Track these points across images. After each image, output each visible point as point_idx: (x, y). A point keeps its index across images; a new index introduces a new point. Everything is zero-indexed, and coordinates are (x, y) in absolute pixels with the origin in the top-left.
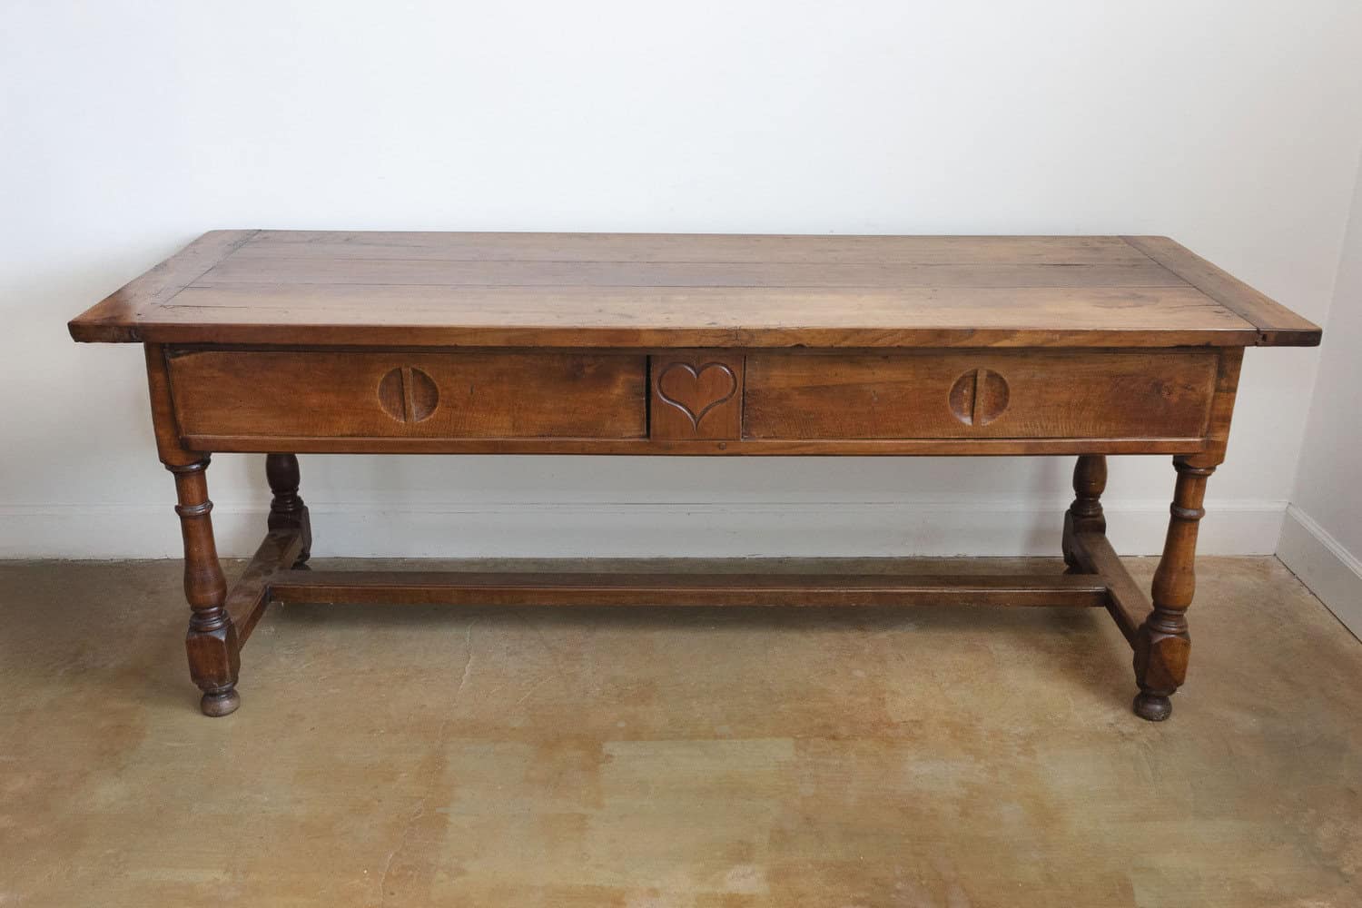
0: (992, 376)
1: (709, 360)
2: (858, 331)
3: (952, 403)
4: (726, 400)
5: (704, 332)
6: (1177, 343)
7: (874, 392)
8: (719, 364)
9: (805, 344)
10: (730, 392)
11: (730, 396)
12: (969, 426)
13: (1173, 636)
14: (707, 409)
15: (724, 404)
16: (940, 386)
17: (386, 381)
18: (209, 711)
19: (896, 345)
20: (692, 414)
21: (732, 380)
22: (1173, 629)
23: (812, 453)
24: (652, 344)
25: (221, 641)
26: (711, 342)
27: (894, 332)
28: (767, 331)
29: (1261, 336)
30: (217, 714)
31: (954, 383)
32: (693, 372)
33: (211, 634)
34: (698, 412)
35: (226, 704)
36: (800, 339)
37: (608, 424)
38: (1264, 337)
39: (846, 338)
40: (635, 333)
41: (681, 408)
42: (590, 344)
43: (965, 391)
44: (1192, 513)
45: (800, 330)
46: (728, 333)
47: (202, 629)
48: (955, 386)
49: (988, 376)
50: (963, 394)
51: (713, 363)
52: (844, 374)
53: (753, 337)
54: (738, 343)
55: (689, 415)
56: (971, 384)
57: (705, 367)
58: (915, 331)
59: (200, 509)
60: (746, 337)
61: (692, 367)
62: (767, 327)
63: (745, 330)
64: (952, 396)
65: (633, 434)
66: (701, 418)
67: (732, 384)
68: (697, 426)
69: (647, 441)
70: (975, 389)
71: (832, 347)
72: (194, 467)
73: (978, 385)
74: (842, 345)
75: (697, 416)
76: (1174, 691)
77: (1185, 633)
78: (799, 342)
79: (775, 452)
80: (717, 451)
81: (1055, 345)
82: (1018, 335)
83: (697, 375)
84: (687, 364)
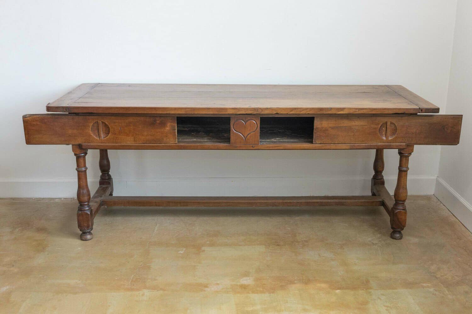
1: (249, 118)
2: (295, 109)
3: (379, 132)
5: (247, 109)
8: (252, 119)
10: (255, 128)
11: (256, 130)
13: (401, 210)
14: (248, 135)
15: (254, 132)
16: (375, 126)
17: (93, 126)
18: (83, 239)
19: (307, 113)
20: (244, 136)
21: (256, 125)
22: (401, 208)
23: (282, 149)
24: (231, 113)
25: (88, 214)
26: (249, 112)
27: (307, 109)
28: (267, 109)
30: (86, 240)
31: (380, 126)
32: (244, 122)
33: (85, 211)
34: (246, 136)
35: (89, 237)
38: (422, 110)
39: (291, 111)
40: (226, 109)
41: (240, 134)
43: (383, 129)
45: (278, 108)
46: (255, 109)
47: (83, 210)
51: (250, 119)
53: (262, 110)
55: (243, 137)
56: (385, 126)
57: (247, 121)
58: (313, 109)
59: (83, 169)
60: (260, 111)
61: (244, 121)
63: (260, 108)
64: (379, 130)
68: (245, 140)
69: (229, 145)
70: (386, 128)
71: (287, 114)
72: (83, 155)
74: (290, 113)
75: (245, 137)
76: (403, 229)
77: (404, 209)
78: (277, 112)
79: (270, 149)
80: (252, 148)
81: (357, 113)
82: (345, 110)
83: (245, 123)
84: (242, 120)
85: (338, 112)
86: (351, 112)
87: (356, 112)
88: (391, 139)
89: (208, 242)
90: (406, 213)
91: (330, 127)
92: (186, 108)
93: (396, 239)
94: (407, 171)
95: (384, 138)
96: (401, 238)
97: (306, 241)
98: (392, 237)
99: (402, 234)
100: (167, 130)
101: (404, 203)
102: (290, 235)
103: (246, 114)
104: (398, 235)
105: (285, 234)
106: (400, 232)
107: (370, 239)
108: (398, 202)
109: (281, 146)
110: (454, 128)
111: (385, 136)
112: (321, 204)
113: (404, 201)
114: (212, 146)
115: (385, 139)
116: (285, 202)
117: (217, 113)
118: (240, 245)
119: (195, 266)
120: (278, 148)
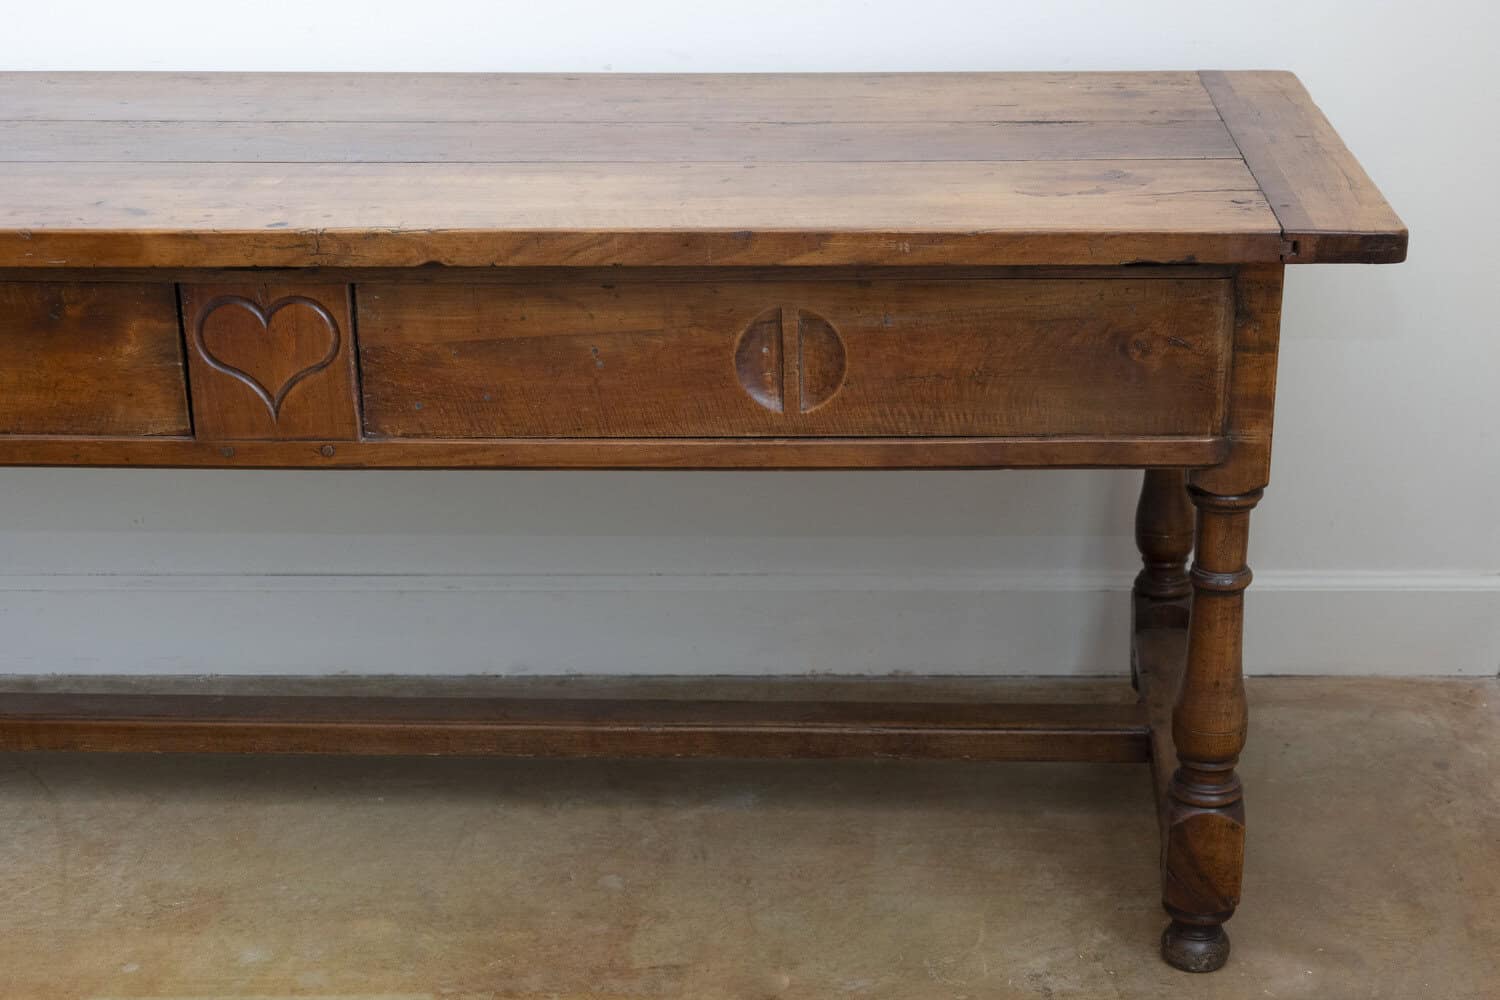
0: (810, 320)
1: (287, 293)
2: (538, 237)
4: (324, 366)
6: (1130, 259)
7: (596, 351)
8: (306, 299)
9: (442, 260)
10: (330, 349)
11: (332, 358)
12: (777, 414)
13: (1213, 811)
14: (293, 383)
15: (322, 374)
19: (609, 261)
20: (266, 392)
21: (331, 329)
22: (1216, 799)
23: (492, 463)
24: (166, 261)
26: (273, 258)
27: (606, 237)
28: (372, 237)
29: (1290, 246)
32: (258, 314)
36: (436, 251)
37: (120, 409)
38: (1295, 246)
39: (517, 250)
41: (244, 380)
42: (55, 262)
44: (1227, 581)
45: (433, 235)
46: (303, 240)
49: (803, 320)
50: (762, 356)
51: (289, 300)
52: (535, 318)
53: (348, 247)
54: (324, 261)
55: (262, 395)
57: (281, 304)
58: (642, 237)
60: (334, 249)
61: (256, 305)
62: (374, 230)
63: (332, 236)
65: (167, 427)
66: (280, 403)
67: (332, 337)
68: (277, 412)
69: (193, 441)
70: (780, 345)
71: (493, 265)
73: (787, 338)
74: (511, 263)
75: (276, 394)
76: (1228, 914)
77: (1234, 807)
78: (433, 258)
79: (424, 462)
80: (319, 461)
81: (904, 261)
82: (832, 243)
83: (269, 321)
84: (249, 301)
85: (792, 257)
86: (873, 254)
87: (897, 253)
89: (132, 968)
90: (1236, 828)
93: (1186, 969)
94: (1238, 593)
96: (1218, 961)
97: (676, 971)
98: (1174, 959)
99: (1225, 940)
100: (130, 355)
101: (1229, 772)
102: (603, 927)
103: (255, 269)
104: (1200, 947)
105: (580, 916)
106: (1213, 933)
107: (1039, 964)
108: (1198, 766)
109: (485, 449)
112: (804, 746)
113: (1231, 758)
120: (472, 458)
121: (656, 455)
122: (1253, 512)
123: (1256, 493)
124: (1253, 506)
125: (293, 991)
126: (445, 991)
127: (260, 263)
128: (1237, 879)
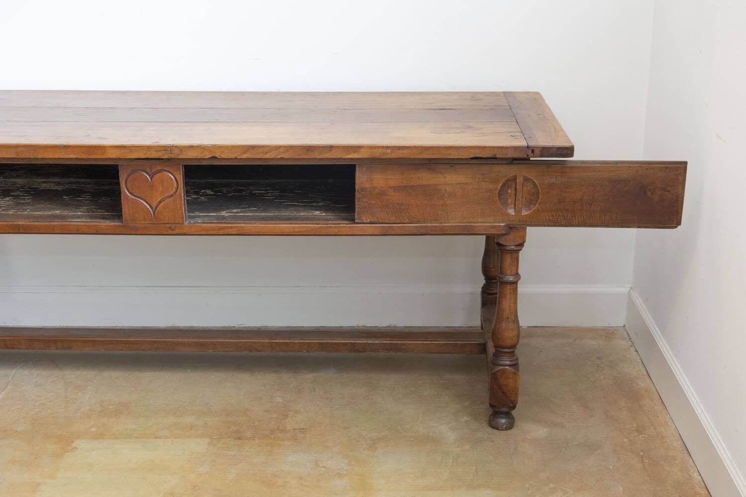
1: (158, 168)
2: (253, 147)
3: (499, 198)
4: (172, 196)
5: (149, 148)
6: (472, 156)
8: (165, 170)
9: (217, 156)
10: (174, 190)
11: (175, 193)
13: (507, 367)
14: (160, 202)
15: (171, 199)
16: (491, 186)
19: (279, 157)
20: (151, 207)
21: (175, 182)
22: (508, 362)
23: (235, 233)
24: (114, 156)
27: (278, 148)
28: (191, 147)
29: (531, 151)
31: (501, 185)
32: (148, 176)
34: (154, 206)
36: (215, 152)
38: (533, 151)
39: (245, 152)
40: (102, 149)
41: (142, 201)
42: (73, 157)
43: (509, 191)
45: (214, 147)
46: (165, 148)
48: (501, 187)
51: (160, 171)
53: (182, 151)
54: (172, 156)
55: (148, 207)
56: (514, 186)
57: (156, 173)
58: (291, 147)
60: (177, 151)
61: (147, 173)
62: (192, 145)
63: (176, 147)
64: (500, 194)
66: (156, 209)
67: (175, 185)
68: (154, 214)
69: (121, 224)
70: (516, 189)
71: (236, 158)
73: (518, 187)
74: (243, 157)
76: (514, 407)
77: (515, 365)
78: (214, 155)
79: (209, 233)
80: (170, 232)
81: (389, 156)
82: (362, 150)
83: (151, 179)
84: (143, 171)
85: (347, 155)
86: (377, 154)
87: (386, 154)
88: (526, 213)
89: (93, 429)
90: (516, 373)
91: (390, 187)
92: (17, 146)
93: (497, 429)
94: (515, 283)
95: (511, 212)
96: (510, 426)
97: (303, 430)
98: (494, 426)
99: (513, 418)
101: (513, 352)
102: (275, 415)
103: (147, 159)
104: (503, 421)
105: (266, 411)
106: (508, 415)
108: (502, 350)
109: (232, 228)
110: (668, 191)
111: (513, 206)
112: (353, 348)
113: (514, 347)
114: (84, 225)
115: (513, 214)
116: (275, 343)
117: (84, 156)
118: (160, 437)
119: (39, 484)
120: (227, 231)
121: (297, 230)
122: (520, 252)
123: (521, 245)
124: (521, 250)
125: (156, 437)
126: (214, 437)
127: (150, 157)
128: (516, 394)
